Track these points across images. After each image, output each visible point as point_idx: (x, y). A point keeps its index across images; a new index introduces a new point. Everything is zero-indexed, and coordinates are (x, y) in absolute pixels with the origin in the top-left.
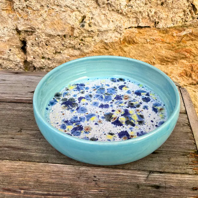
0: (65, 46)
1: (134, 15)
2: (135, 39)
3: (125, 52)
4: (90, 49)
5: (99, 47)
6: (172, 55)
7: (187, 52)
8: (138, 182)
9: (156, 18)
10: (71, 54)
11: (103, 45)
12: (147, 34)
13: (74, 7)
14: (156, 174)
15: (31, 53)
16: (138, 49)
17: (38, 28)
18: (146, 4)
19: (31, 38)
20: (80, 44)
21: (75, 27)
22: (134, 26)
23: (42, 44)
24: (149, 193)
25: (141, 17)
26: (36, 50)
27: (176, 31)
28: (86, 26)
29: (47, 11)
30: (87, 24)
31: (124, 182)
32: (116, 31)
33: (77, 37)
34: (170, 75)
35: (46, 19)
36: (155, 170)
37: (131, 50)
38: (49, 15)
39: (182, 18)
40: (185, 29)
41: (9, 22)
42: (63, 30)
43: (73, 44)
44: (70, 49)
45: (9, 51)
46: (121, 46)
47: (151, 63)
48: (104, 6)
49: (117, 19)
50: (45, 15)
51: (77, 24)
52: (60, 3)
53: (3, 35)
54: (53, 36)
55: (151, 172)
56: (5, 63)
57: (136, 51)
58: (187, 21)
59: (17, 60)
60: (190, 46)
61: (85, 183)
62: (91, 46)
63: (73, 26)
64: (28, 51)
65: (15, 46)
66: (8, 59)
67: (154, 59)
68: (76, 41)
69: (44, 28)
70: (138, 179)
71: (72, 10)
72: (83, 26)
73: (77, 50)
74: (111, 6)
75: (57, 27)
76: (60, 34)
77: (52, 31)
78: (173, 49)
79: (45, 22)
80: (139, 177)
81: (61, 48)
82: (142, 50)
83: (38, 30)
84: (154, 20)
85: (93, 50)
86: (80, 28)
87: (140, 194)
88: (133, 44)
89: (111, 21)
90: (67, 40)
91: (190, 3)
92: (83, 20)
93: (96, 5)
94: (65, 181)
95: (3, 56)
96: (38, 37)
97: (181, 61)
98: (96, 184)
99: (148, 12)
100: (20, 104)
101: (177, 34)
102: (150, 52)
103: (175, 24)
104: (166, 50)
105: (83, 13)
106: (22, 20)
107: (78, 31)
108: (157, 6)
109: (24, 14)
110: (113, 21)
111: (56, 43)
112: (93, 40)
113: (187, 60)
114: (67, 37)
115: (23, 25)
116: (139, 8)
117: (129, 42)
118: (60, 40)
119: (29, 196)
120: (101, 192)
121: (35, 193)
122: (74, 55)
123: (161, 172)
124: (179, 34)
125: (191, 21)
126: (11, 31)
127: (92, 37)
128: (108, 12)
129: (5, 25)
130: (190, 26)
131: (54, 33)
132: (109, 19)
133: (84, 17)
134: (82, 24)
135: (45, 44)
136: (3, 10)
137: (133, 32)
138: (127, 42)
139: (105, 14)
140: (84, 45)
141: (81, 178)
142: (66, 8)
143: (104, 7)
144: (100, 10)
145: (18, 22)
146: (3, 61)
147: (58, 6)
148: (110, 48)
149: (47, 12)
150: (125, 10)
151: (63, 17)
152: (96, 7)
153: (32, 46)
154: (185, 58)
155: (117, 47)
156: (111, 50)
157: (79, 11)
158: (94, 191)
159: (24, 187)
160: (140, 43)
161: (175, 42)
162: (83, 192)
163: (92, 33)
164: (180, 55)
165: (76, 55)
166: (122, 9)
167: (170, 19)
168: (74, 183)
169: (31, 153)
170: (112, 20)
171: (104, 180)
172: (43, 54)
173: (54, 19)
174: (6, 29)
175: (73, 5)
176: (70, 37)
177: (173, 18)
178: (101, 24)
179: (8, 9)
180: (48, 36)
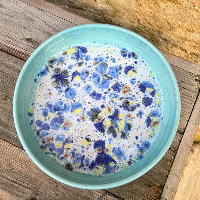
3: (160, 7)
8: (92, 198)
14: (111, 197)
16: (179, 11)
31: (80, 193)
36: (111, 192)
37: (169, 7)
47: (189, 30)
55: (107, 193)
57: (174, 11)
61: (48, 182)
70: (93, 196)
80: (94, 193)
82: (184, 14)
88: (174, 2)
94: (31, 173)
98: (56, 187)
100: (11, 56)
120: (58, 196)
123: (116, 197)
141: (45, 176)
162: (43, 190)
168: (38, 179)
169: (10, 132)
171: (64, 185)
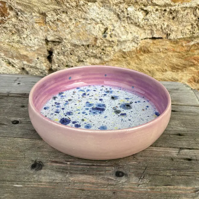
0: (88, 55)
1: (149, 27)
2: (149, 49)
3: (141, 60)
4: (110, 58)
5: (118, 56)
6: (182, 63)
7: (195, 60)
8: (171, 156)
9: (168, 30)
10: (92, 62)
11: (121, 54)
12: (160, 44)
13: (98, 20)
14: (186, 150)
15: (56, 61)
16: (152, 58)
17: (65, 39)
18: (160, 18)
19: (58, 48)
20: (101, 54)
21: (98, 37)
22: (149, 37)
23: (67, 53)
24: (183, 164)
25: (155, 29)
26: (61, 59)
27: (185, 42)
28: (108, 37)
29: (75, 23)
30: (108, 35)
31: (159, 156)
32: (134, 42)
33: (98, 47)
34: (180, 81)
35: (73, 30)
36: (184, 147)
37: (146, 58)
38: (75, 27)
39: (190, 30)
40: (193, 40)
41: (40, 33)
42: (87, 40)
43: (95, 53)
44: (92, 58)
45: (37, 60)
46: (137, 55)
47: (163, 71)
48: (124, 19)
49: (134, 31)
50: (72, 27)
51: (100, 35)
52: (87, 16)
53: (33, 45)
54: (77, 46)
55: (181, 149)
56: (32, 70)
57: (150, 60)
58: (194, 33)
59: (43, 68)
60: (197, 54)
62: (110, 55)
63: (96, 37)
64: (54, 60)
65: (42, 55)
66: (35, 67)
67: (166, 67)
68: (98, 50)
69: (71, 39)
70: (171, 154)
71: (96, 23)
72: (105, 36)
73: (98, 58)
74: (130, 19)
75: (83, 38)
76: (84, 43)
77: (78, 41)
78: (183, 57)
79: (72, 34)
80: (171, 152)
81: (84, 57)
82: (156, 58)
83: (65, 41)
84: (166, 32)
85: (112, 58)
86: (103, 39)
87: (175, 165)
88: (148, 53)
89: (129, 33)
90: (90, 49)
91: (197, 17)
92: (105, 31)
93: (117, 19)
95: (31, 64)
96: (64, 46)
97: (190, 68)
98: (134, 157)
99: (161, 25)
101: (186, 44)
102: (163, 60)
103: (184, 35)
104: (176, 58)
105: (105, 25)
106: (52, 32)
107: (101, 41)
108: (169, 20)
109: (54, 26)
110: (131, 33)
111: (80, 52)
112: (113, 49)
113: (195, 67)
114: (90, 46)
115: (52, 36)
116: (154, 21)
117: (144, 52)
118: (84, 49)
119: (75, 166)
120: (140, 163)
121: (80, 164)
122: (95, 63)
123: (190, 149)
124: (188, 44)
125: (198, 33)
126: (41, 41)
127: (112, 47)
128: (127, 24)
129: (36, 36)
130: (197, 37)
131: (79, 42)
132: (128, 31)
133: (106, 29)
134: (104, 35)
135: (69, 53)
136: (36, 23)
137: (148, 43)
138: (143, 51)
139: (124, 27)
140: (104, 54)
142: (91, 21)
143: (124, 21)
144: (121, 23)
145: (49, 33)
146: (30, 69)
147: (84, 19)
148: (128, 56)
149: (74, 25)
150: (142, 23)
151: (88, 28)
152: (117, 20)
153: (58, 55)
154: (193, 65)
155: (134, 56)
156: (128, 58)
157: (103, 24)
158: (133, 162)
159: (70, 160)
160: (154, 52)
161: (184, 51)
162: (124, 164)
163: (113, 43)
164: (189, 63)
165: (97, 63)
166: (140, 22)
167: (180, 31)
170: (130, 31)
172: (67, 62)
173: (80, 31)
174: (36, 40)
175: (98, 18)
176: (93, 46)
177: (182, 31)
178: (120, 35)
179: (41, 22)
180: (73, 46)
